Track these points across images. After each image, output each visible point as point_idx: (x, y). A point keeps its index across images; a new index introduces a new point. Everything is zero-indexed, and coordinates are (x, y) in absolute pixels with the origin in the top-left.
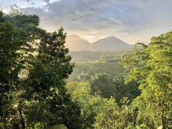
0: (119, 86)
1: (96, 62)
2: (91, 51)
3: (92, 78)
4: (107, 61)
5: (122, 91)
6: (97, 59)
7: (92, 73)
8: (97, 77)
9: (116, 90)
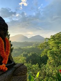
0: (42, 59)
1: (31, 47)
2: (29, 42)
3: (29, 55)
4: (36, 47)
5: (43, 61)
6: (31, 46)
7: (29, 53)
8: (31, 54)
9: (40, 60)
